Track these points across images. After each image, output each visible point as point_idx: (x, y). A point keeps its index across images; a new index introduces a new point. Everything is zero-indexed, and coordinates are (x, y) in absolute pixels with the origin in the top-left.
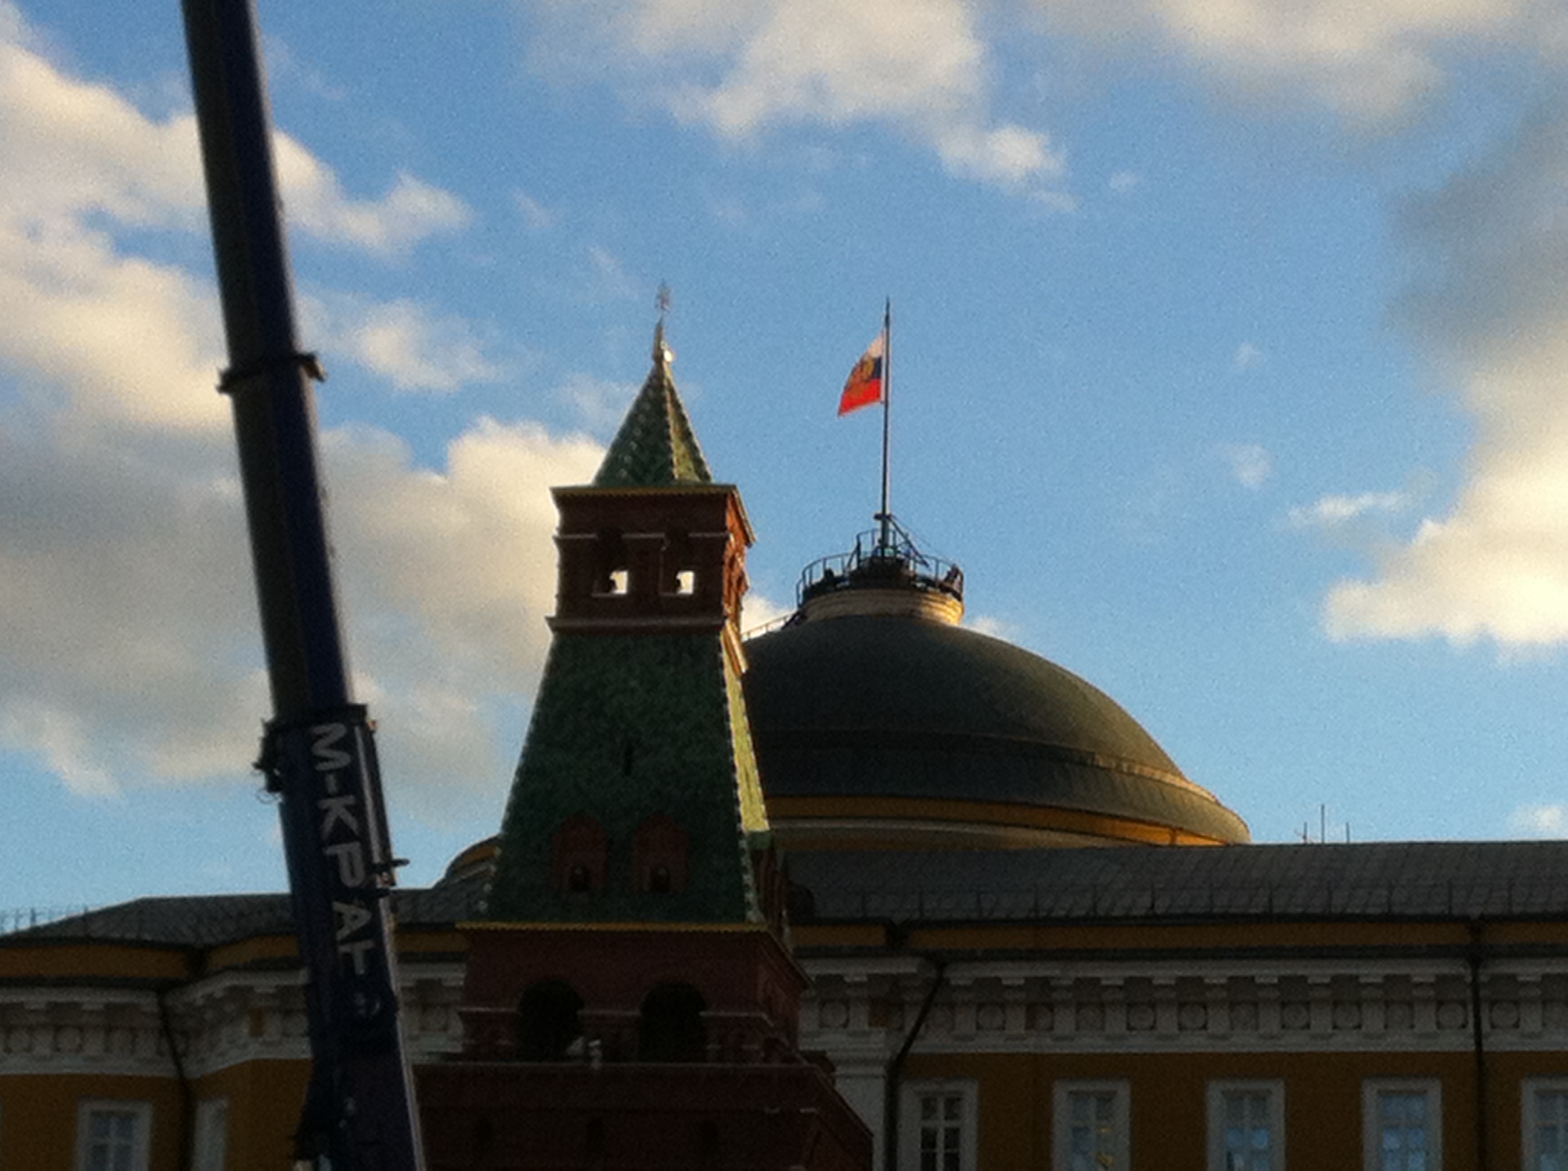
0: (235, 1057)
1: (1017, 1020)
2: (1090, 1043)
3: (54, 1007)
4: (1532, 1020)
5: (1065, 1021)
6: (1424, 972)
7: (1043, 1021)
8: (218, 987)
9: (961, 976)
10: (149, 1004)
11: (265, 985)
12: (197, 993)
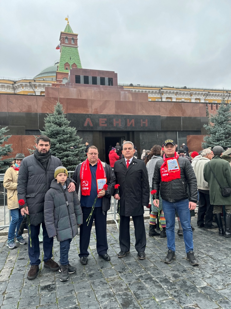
0: (20, 91)
3: (2, 85)
8: (19, 84)
10: (11, 86)
11: (24, 84)
12: (16, 85)
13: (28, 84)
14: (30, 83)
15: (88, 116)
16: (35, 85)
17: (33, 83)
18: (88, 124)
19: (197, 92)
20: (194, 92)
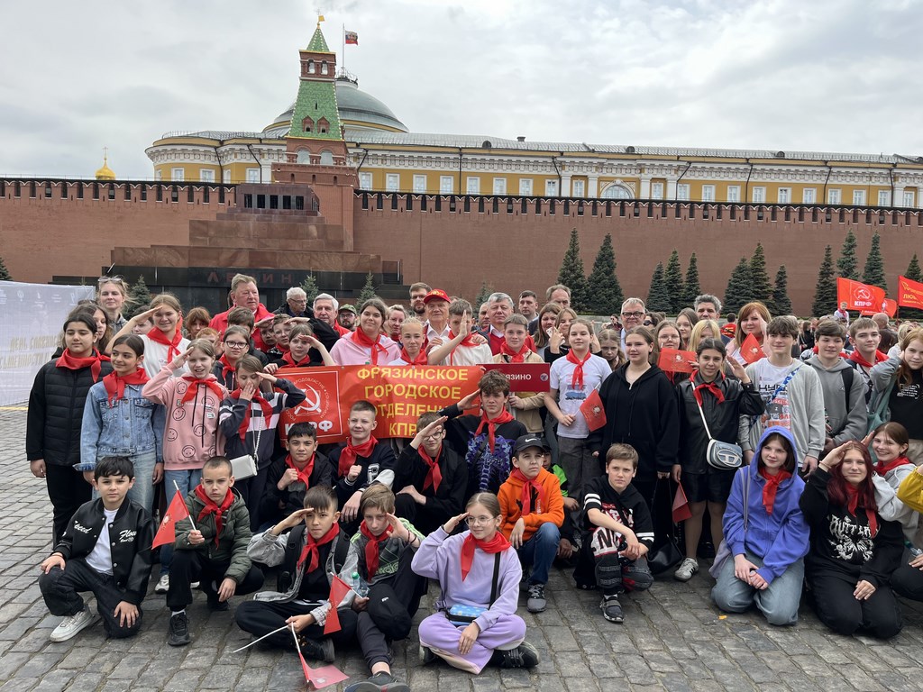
0: (231, 162)
1: (380, 162)
2: (393, 167)
3: (194, 150)
4: (469, 166)
5: (388, 163)
6: (452, 157)
7: (385, 162)
8: (228, 148)
9: (370, 153)
10: (213, 150)
11: (237, 148)
12: (223, 149)
13: (246, 148)
14: (249, 145)
15: (212, 269)
16: (259, 150)
17: (255, 147)
18: (213, 280)
19: (657, 163)
20: (648, 163)
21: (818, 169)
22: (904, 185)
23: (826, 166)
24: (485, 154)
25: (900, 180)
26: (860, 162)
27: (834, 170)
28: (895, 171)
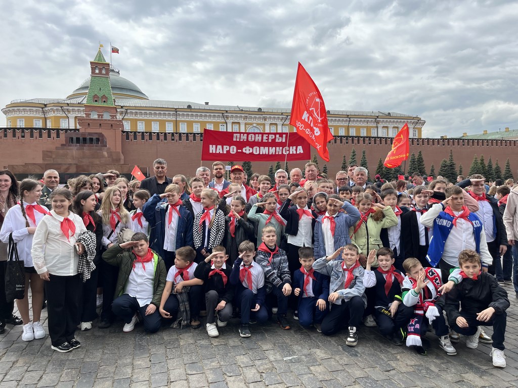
0: (51, 115)
1: (134, 115)
2: (141, 118)
3: (30, 109)
4: (181, 117)
5: (138, 116)
6: (172, 113)
8: (49, 108)
9: (129, 111)
10: (41, 109)
11: (55, 108)
12: (47, 109)
13: (60, 108)
16: (67, 109)
17: (65, 108)
19: (272, 116)
20: (268, 116)
21: (345, 119)
22: (382, 125)
23: (348, 117)
24: (188, 112)
25: (380, 123)
26: (363, 115)
27: (352, 119)
28: (378, 119)
